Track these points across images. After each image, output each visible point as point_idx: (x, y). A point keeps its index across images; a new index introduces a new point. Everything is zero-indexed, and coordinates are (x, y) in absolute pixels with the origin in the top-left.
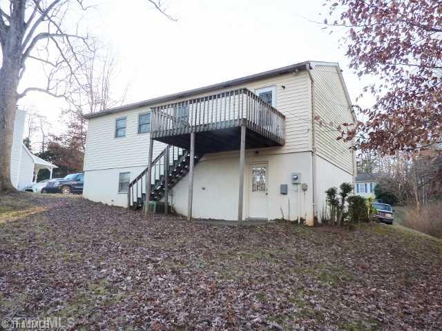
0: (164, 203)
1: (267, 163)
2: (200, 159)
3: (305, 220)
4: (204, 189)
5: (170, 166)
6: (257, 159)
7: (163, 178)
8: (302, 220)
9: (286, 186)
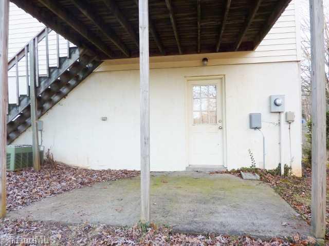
0: (30, 148)
1: (222, 79)
2: (94, 68)
3: (290, 168)
4: (104, 119)
5: (40, 78)
6: (205, 71)
7: (25, 101)
8: (287, 169)
9: (259, 115)
